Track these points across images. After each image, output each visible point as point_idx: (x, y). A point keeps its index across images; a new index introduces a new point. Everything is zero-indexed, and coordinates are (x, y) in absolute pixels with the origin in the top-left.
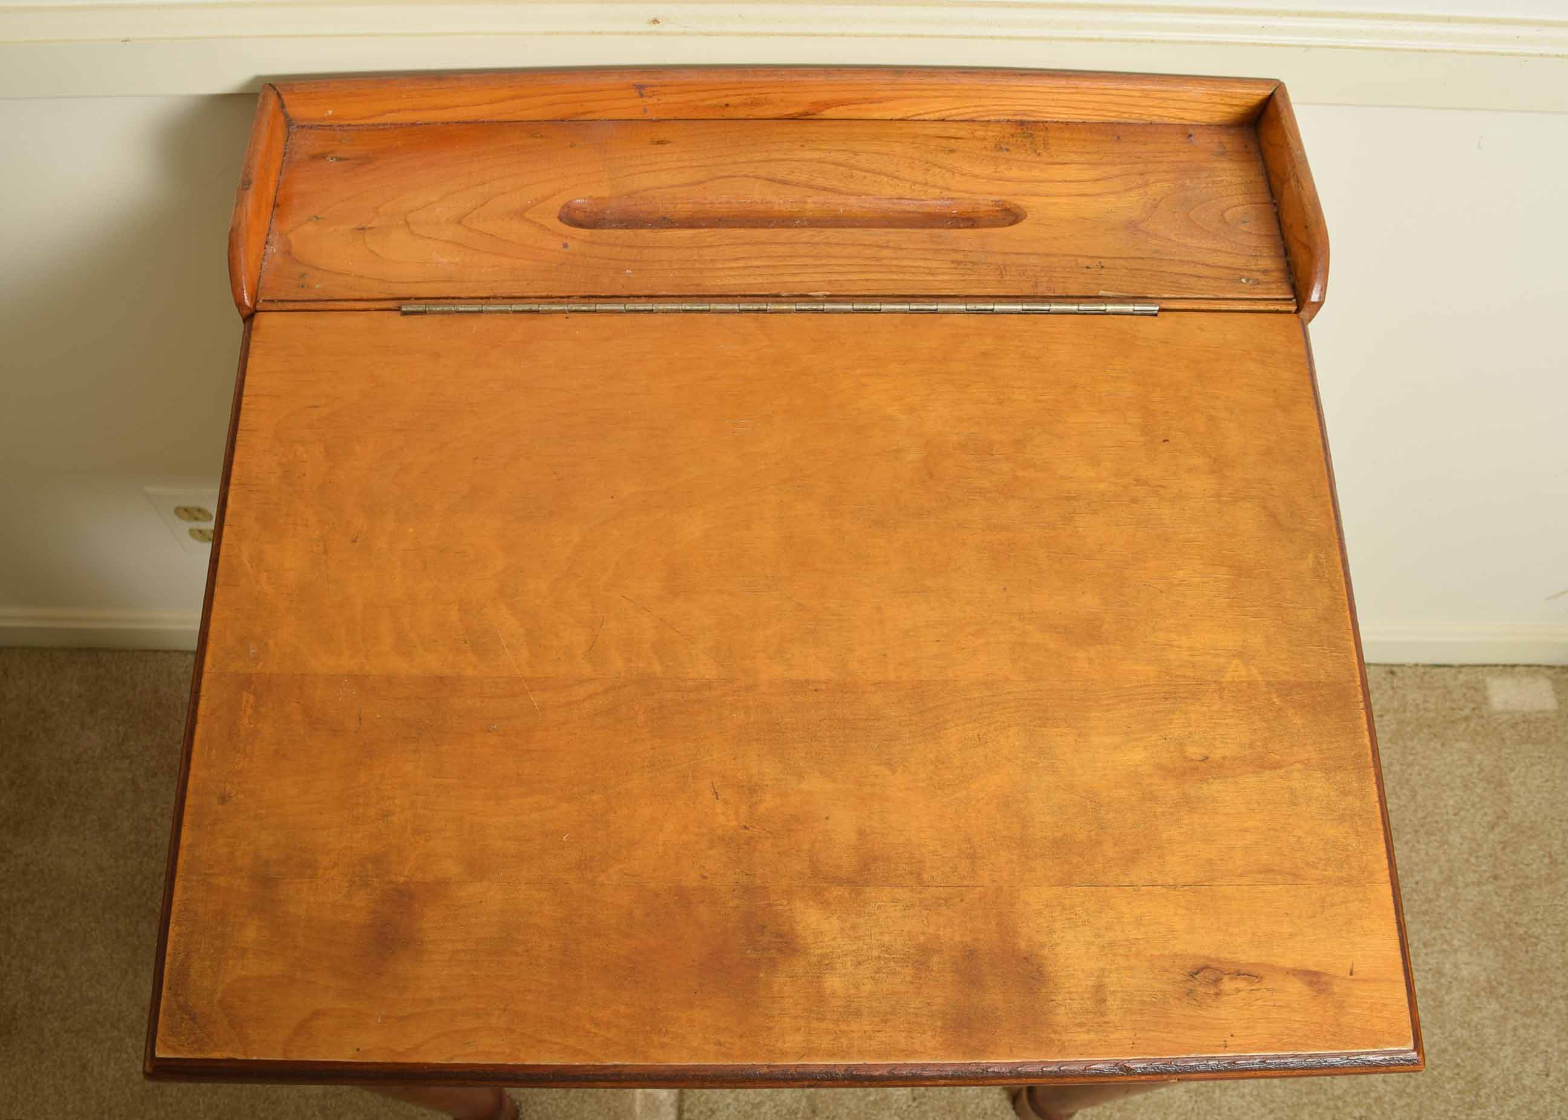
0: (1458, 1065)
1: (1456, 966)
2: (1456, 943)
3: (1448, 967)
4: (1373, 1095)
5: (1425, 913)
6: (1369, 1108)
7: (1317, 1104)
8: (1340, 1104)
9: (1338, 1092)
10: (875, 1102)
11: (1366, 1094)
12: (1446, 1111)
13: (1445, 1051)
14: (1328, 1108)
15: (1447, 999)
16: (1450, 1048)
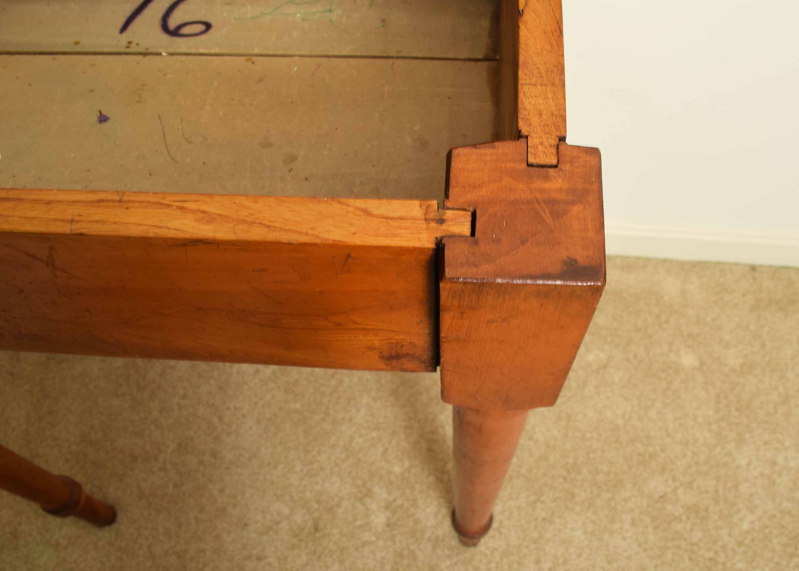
0: (783, 527)
1: (786, 459)
2: (787, 444)
3: (780, 460)
4: (720, 543)
5: (766, 423)
6: (716, 553)
7: (679, 547)
8: (695, 548)
9: (695, 540)
10: (360, 526)
11: (715, 543)
12: (772, 558)
13: (774, 516)
14: (686, 551)
15: (778, 481)
16: (779, 515)
